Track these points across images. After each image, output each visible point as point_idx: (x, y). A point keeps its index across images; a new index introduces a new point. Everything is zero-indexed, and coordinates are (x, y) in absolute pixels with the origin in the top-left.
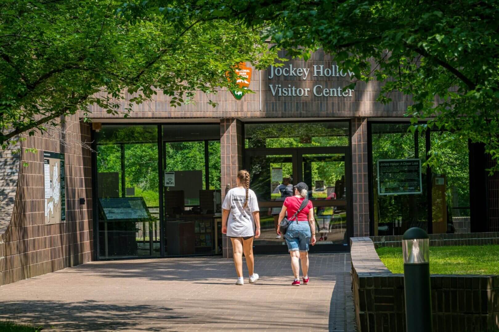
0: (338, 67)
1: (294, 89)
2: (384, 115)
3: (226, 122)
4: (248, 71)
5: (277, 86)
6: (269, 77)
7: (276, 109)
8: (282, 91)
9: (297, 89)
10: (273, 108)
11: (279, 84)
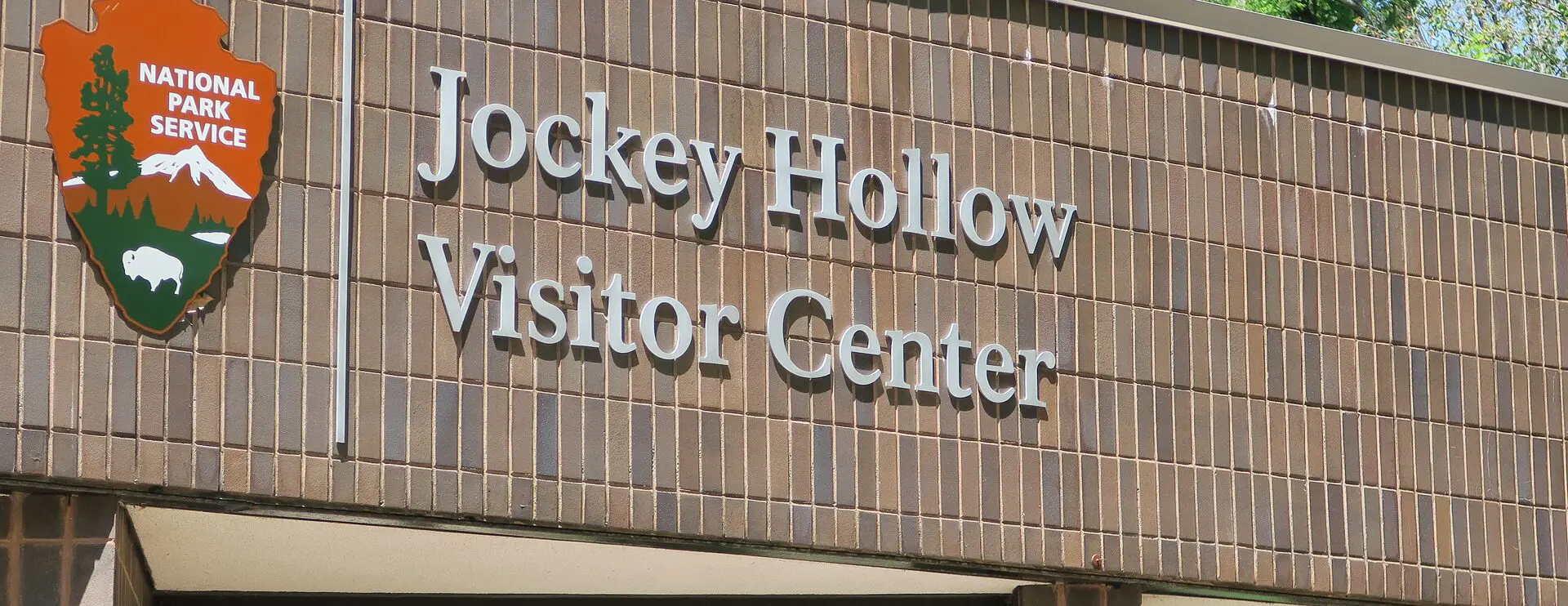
0: (943, 160)
1: (615, 289)
2: (1256, 577)
3: (28, 531)
4: (244, 90)
5: (486, 250)
6: (424, 170)
7: (472, 443)
8: (521, 300)
9: (645, 295)
10: (446, 442)
11: (496, 240)
